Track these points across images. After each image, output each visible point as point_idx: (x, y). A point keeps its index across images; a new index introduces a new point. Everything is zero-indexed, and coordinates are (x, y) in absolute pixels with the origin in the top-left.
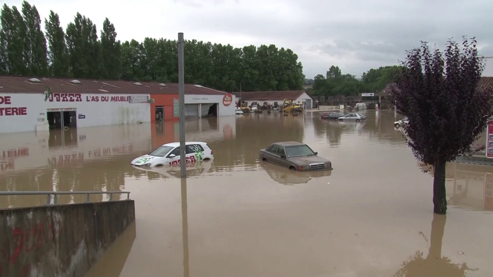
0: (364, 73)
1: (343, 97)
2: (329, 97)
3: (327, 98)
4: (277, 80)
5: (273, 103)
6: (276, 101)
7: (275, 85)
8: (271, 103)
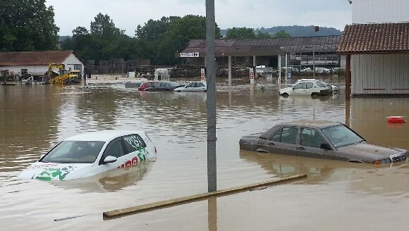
0: (139, 27)
1: (122, 60)
2: (101, 62)
3: (97, 64)
4: (13, 33)
5: (20, 71)
6: (24, 68)
7: (12, 43)
8: (16, 71)
